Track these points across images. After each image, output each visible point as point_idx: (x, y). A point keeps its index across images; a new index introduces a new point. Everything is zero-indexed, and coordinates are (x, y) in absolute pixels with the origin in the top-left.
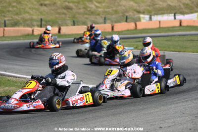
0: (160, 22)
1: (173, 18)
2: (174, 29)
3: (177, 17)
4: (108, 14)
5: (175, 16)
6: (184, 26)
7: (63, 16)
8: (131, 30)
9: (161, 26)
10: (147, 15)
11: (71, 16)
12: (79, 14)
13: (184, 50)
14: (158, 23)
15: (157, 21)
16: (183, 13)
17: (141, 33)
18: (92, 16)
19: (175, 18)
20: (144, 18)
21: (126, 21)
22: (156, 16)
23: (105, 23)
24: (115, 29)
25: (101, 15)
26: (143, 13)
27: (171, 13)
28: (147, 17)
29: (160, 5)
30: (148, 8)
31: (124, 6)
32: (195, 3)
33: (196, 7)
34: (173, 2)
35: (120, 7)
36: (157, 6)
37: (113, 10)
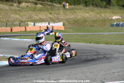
0: (40, 27)
3: (50, 24)
6: (55, 30)
8: (23, 31)
9: (41, 29)
10: (32, 22)
14: (39, 27)
17: (30, 33)
20: (30, 24)
21: (20, 26)
22: (38, 23)
24: (13, 31)
29: (35, 18)
30: (28, 19)
31: (13, 18)
32: (56, 17)
33: (57, 20)
34: (42, 16)
35: (10, 18)
36: (33, 18)
37: (6, 20)
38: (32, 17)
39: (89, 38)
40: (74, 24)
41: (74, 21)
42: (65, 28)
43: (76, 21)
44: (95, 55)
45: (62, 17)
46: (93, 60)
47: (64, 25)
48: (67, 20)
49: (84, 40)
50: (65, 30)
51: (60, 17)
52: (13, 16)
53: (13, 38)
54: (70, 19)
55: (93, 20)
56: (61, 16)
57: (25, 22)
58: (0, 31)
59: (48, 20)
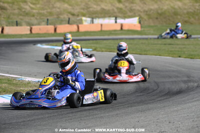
0: (102, 25)
1: (114, 21)
2: (116, 32)
3: (118, 21)
5: (116, 19)
6: (125, 30)
8: (74, 32)
9: (103, 29)
10: (89, 17)
11: (5, 16)
12: (14, 14)
14: (100, 26)
15: (98, 24)
17: (85, 35)
19: (116, 22)
20: (86, 21)
21: (69, 23)
22: (97, 19)
23: (48, 25)
24: (58, 31)
25: (36, 16)
26: (84, 15)
27: (113, 17)
29: (94, 8)
30: (82, 11)
31: (59, 8)
32: (128, 8)
33: (130, 11)
34: (106, 6)
35: (54, 9)
36: (91, 9)
37: (47, 12)
39: (178, 46)
40: (157, 18)
41: (158, 13)
42: (141, 27)
43: (160, 15)
44: (185, 81)
45: (138, 8)
46: (179, 92)
47: (140, 22)
48: (145, 13)
49: (171, 51)
50: (142, 29)
51: (134, 8)
53: (56, 46)
54: (150, 11)
55: (188, 13)
56: (135, 6)
57: (78, 16)
58: (37, 32)
59: (115, 13)
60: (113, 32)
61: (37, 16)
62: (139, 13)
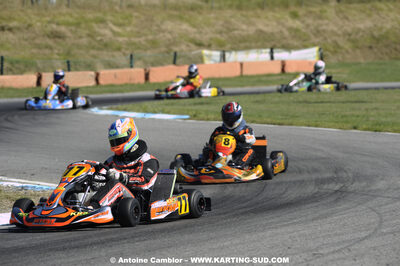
0: (241, 65)
1: (268, 56)
2: (270, 78)
3: (276, 55)
4: (139, 48)
5: (272, 52)
6: (289, 74)
7: (47, 51)
9: (245, 73)
10: (217, 50)
11: (61, 52)
12: (79, 47)
13: (290, 121)
14: (239, 66)
15: (235, 62)
16: (288, 48)
18: (105, 53)
19: (272, 58)
20: (209, 56)
21: (174, 63)
22: (234, 53)
23: (132, 67)
25: (123, 50)
26: (209, 47)
27: (265, 48)
28: (216, 54)
29: (243, 30)
30: (218, 36)
31: (170, 32)
32: (312, 28)
33: (315, 35)
34: (267, 25)
35: (161, 35)
36: (236, 32)
37: (147, 40)
38: (234, 30)
40: (371, 47)
41: (373, 37)
43: (377, 40)
45: (332, 27)
47: (322, 57)
48: (347, 37)
51: (324, 27)
52: (169, 27)
54: (357, 33)
56: (327, 24)
58: (110, 82)
59: (285, 38)
60: (264, 79)
61: (127, 49)
62: (335, 38)
